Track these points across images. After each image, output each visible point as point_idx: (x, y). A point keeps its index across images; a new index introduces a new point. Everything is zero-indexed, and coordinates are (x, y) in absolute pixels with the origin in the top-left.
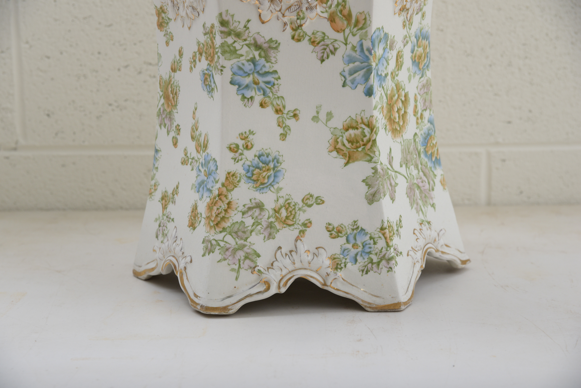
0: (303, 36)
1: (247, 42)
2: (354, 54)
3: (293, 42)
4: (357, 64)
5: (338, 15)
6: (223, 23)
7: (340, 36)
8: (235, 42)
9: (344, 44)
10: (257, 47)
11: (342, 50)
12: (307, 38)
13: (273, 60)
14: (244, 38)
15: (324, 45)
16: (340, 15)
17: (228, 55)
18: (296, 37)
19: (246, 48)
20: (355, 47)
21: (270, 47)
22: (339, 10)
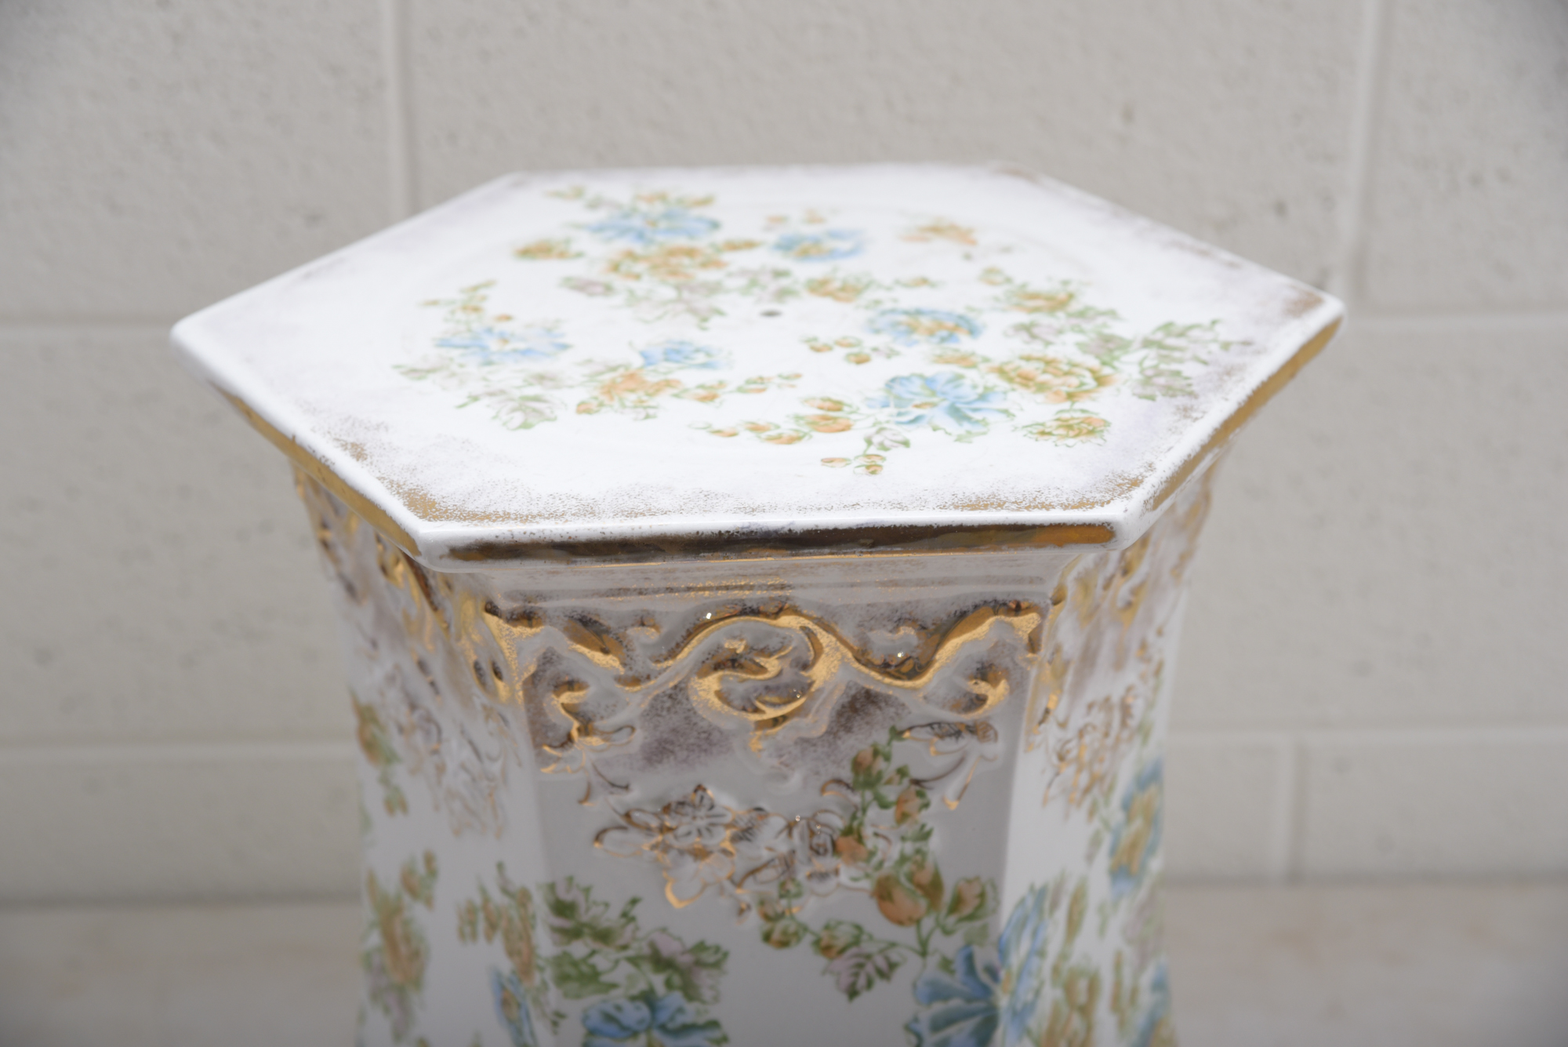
0: (796, 934)
1: (630, 953)
2: (945, 979)
3: (768, 950)
4: (956, 1003)
5: (903, 885)
6: (562, 908)
7: (906, 936)
8: (593, 953)
9: (919, 953)
10: (660, 962)
11: (911, 968)
12: (808, 939)
13: (707, 994)
14: (621, 941)
15: (858, 956)
16: (908, 885)
17: (573, 986)
18: (776, 936)
19: (626, 968)
20: (952, 963)
21: (699, 964)
22: (904, 874)
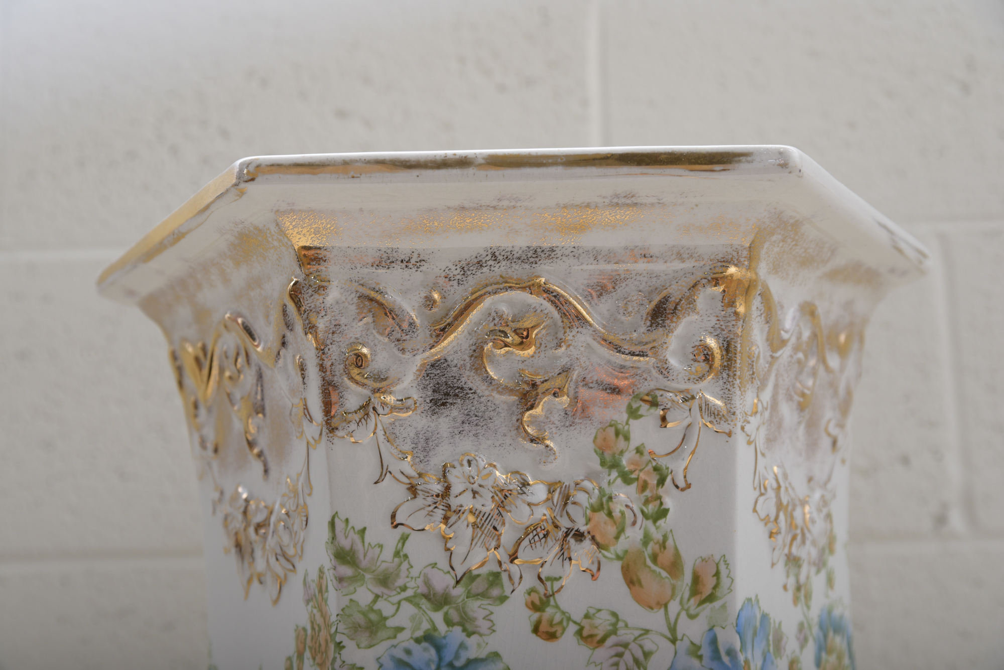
0: (561, 622)
2: (694, 664)
3: (538, 642)
5: (649, 567)
7: (657, 620)
9: (669, 639)
11: (664, 655)
12: (572, 629)
15: (616, 645)
16: (654, 567)
18: (543, 627)
20: (699, 648)
22: (648, 555)
